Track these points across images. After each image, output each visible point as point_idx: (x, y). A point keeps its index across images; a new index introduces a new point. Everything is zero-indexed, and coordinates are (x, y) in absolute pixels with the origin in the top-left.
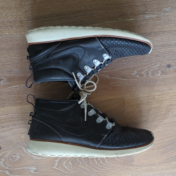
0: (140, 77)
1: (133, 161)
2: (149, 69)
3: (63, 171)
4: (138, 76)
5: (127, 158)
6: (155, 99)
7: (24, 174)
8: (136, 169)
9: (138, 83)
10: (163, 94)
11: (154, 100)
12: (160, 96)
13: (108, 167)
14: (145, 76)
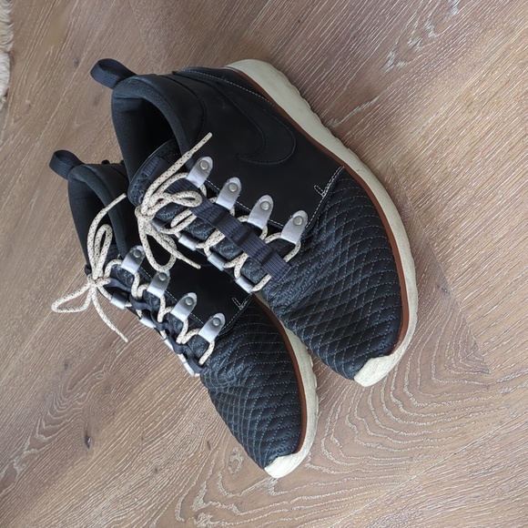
0: (407, 64)
1: (484, 371)
2: (421, 18)
3: (328, 471)
4: (401, 64)
5: (464, 366)
6: (473, 106)
7: (260, 504)
8: (507, 397)
9: (408, 85)
10: (490, 68)
11: (471, 108)
12: (484, 80)
13: (422, 420)
14: (418, 47)
